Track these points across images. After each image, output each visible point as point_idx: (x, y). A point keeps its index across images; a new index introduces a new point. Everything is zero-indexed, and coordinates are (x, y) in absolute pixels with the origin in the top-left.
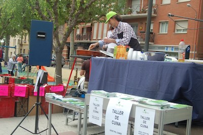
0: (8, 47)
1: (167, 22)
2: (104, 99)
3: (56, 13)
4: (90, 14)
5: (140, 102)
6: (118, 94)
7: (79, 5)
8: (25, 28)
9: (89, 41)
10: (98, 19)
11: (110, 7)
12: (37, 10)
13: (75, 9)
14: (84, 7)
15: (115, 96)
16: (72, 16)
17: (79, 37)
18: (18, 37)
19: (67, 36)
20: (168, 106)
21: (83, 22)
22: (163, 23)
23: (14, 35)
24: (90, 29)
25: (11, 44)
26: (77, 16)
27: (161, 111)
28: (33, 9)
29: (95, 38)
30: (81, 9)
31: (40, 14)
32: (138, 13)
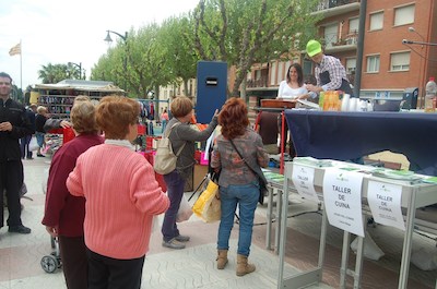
0: (158, 102)
1: (378, 57)
2: (316, 170)
3: (223, 52)
4: (267, 50)
5: (375, 174)
6: (334, 162)
7: (254, 37)
8: (179, 75)
9: (264, 88)
10: (278, 57)
11: (295, 38)
12: (198, 48)
13: (248, 45)
14: (261, 40)
15: (330, 165)
16: (244, 54)
17: (251, 83)
18: (170, 88)
19: (238, 82)
20: (420, 181)
21: (257, 62)
22: (372, 58)
23: (165, 85)
24: (266, 72)
25: (161, 97)
26: (252, 54)
27: (412, 189)
28: (191, 48)
29: (273, 83)
30: (258, 43)
31: (202, 54)
32: (334, 45)
